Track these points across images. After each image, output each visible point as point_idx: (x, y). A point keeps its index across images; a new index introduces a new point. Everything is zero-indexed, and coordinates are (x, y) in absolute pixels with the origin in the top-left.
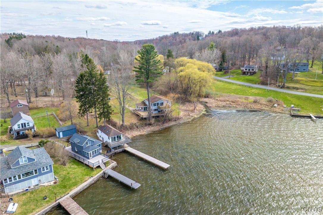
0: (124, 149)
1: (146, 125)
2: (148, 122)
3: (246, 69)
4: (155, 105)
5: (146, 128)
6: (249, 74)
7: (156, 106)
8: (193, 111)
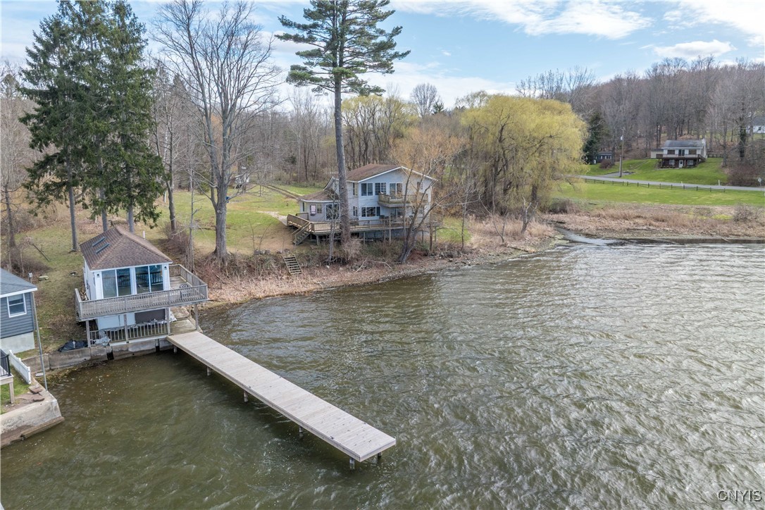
0: (166, 340)
1: (324, 263)
2: (331, 250)
3: (671, 152)
4: (365, 189)
5: (324, 272)
6: (681, 166)
7: (371, 193)
8: (515, 235)
